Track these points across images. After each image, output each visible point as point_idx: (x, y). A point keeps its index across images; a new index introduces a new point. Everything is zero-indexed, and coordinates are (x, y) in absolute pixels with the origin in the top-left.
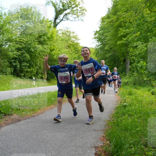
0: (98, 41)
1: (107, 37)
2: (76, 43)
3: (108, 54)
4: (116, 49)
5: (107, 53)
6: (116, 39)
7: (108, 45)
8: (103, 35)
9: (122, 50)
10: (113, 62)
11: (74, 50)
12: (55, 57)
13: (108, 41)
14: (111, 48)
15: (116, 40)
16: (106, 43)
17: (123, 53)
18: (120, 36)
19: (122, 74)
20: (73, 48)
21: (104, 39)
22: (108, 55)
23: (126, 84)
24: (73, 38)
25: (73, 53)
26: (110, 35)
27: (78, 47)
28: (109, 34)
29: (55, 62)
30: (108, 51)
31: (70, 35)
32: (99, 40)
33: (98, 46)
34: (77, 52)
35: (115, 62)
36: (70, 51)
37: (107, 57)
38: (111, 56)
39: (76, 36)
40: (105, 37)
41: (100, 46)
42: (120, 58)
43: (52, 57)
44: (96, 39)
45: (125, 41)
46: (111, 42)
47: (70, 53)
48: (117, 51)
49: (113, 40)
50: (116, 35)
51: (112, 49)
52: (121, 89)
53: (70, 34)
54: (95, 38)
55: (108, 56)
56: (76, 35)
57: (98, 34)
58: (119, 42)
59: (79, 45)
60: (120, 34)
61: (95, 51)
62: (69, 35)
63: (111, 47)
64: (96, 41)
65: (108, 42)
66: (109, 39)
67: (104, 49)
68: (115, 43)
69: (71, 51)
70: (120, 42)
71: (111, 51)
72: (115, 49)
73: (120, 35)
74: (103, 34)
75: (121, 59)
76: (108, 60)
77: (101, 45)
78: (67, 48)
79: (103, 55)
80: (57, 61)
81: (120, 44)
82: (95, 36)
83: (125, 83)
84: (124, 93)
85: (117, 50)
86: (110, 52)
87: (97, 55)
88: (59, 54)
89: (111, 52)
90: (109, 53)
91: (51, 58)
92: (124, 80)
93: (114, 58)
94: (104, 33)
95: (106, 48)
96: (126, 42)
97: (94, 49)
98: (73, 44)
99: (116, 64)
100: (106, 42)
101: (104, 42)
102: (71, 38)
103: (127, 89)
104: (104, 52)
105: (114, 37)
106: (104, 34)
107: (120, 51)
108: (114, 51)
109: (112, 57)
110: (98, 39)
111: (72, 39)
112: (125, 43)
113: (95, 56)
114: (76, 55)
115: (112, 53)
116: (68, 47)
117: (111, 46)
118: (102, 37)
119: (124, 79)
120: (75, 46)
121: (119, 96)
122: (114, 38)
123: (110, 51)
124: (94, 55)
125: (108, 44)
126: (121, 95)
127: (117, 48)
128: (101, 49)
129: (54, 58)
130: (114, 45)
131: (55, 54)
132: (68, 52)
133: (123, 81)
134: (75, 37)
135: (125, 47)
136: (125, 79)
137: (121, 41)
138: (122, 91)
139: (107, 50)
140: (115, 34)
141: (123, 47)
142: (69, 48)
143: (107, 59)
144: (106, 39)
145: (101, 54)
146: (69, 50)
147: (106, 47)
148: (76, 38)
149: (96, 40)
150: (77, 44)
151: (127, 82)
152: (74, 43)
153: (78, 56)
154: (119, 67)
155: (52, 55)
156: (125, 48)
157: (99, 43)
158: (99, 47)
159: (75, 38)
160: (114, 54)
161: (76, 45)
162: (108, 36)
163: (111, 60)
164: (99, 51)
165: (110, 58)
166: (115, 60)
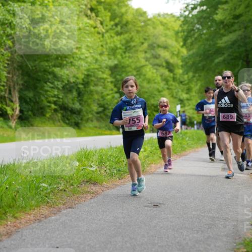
3: (224, 36)
5: (222, 31)
10: (240, 62)
11: (112, 23)
14: (237, 17)
20: (109, 14)
22: (225, 39)
25: (107, 31)
27: (123, 11)
30: (226, 26)
33: (193, 9)
34: (122, 27)
36: (99, 25)
37: (223, 45)
38: (234, 43)
41: (199, 9)
47: (99, 33)
51: (242, 19)
55: (223, 42)
59: (127, 6)
61: (181, 26)
63: (238, 12)
69: (101, 23)
71: (236, 27)
76: (226, 55)
77: (202, 4)
78: (87, 16)
79: (207, 40)
86: (233, 28)
87: (189, 41)
89: (235, 31)
90: (230, 33)
93: (246, 51)
95: (219, 16)
97: (178, 18)
104: (212, 29)
108: (246, 28)
109: (239, 46)
113: (182, 44)
114: (119, 38)
115: (240, 33)
116: (92, 10)
120: (115, 7)
123: (233, 24)
124: (176, 41)
125: (226, 2)
130: (247, 6)
132: (93, 30)
139: (222, 22)
142: (93, 14)
143: (223, 54)
145: (200, 35)
146: (95, 21)
147: (220, 11)
153: (124, 42)
158: (195, 12)
163: (235, 58)
164: (194, 26)
165: (230, 50)
166: (247, 56)
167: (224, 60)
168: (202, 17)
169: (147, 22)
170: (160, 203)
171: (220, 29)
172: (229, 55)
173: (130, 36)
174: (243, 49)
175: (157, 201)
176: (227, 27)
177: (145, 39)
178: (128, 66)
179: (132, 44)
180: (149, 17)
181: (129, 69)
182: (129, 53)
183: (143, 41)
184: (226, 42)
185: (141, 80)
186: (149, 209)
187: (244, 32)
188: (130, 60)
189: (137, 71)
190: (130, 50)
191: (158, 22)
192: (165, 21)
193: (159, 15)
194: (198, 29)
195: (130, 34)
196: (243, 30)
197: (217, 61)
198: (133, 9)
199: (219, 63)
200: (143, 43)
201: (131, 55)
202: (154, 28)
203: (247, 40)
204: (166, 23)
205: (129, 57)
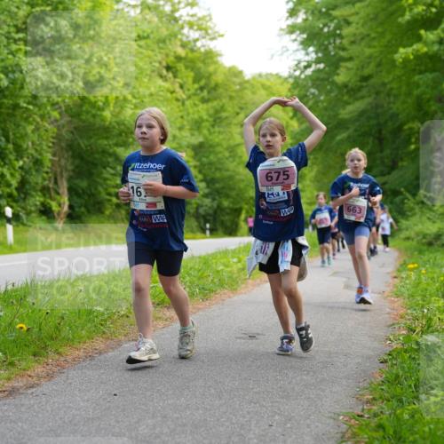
0: (305, 44)
1: (348, 23)
2: (202, 50)
3: (349, 104)
4: (386, 81)
5: (346, 98)
6: (388, 37)
7: (349, 65)
8: (330, 15)
9: (418, 86)
10: (371, 140)
11: (196, 86)
12: (107, 114)
13: (353, 42)
14: (365, 79)
15: (389, 42)
16: (342, 54)
17: (419, 99)
18: (408, 22)
19: (414, 195)
20: (192, 74)
21: (333, 35)
22: (350, 108)
23: (430, 244)
24: (191, 27)
25: (189, 97)
26: (362, 14)
27: (211, 69)
28: (357, 13)
29: (107, 138)
30: (351, 91)
31: (177, 15)
32: (312, 37)
33: (306, 67)
34: (209, 92)
35: (380, 140)
36: (178, 89)
37: (346, 117)
38: (362, 113)
39: (204, 17)
40: (338, 27)
41: (313, 67)
42: (408, 121)
43: (94, 116)
44: (293, 36)
45: (433, 43)
46: (368, 51)
47: (177, 100)
48: (392, 89)
49: (374, 38)
50: (392, 14)
51: (372, 81)
52: (411, 266)
53: (178, 10)
54: (292, 29)
55: (348, 112)
56: (205, 13)
57: (306, 13)
58: (402, 50)
59: (216, 63)
60: (411, 10)
61: (290, 90)
62: (173, 11)
63: (366, 72)
64: (295, 46)
65: (354, 50)
66: (355, 35)
67: (334, 83)
68: (381, 52)
69: (181, 87)
70: (410, 50)
71: (364, 92)
72: (384, 84)
73: (407, 16)
74: (328, 9)
75: (411, 129)
76: (351, 131)
77: (318, 61)
78: (161, 76)
79: (326, 109)
80: (116, 132)
81: (406, 61)
82: (290, 22)
83: (429, 239)
84: (423, 285)
85: (395, 85)
86: (360, 94)
88: (125, 99)
89: (363, 98)
90: (357, 99)
91: (91, 120)
92: (420, 226)
93: (379, 124)
94: (335, 7)
95: (341, 77)
96: (436, 48)
97: (286, 79)
98: (190, 55)
99: (387, 152)
100: (344, 49)
101: (331, 47)
102: (182, 28)
103: (437, 270)
104: (333, 95)
105: (381, 24)
106: (335, 13)
107: (404, 89)
108: (377, 93)
109: (369, 118)
110: (305, 36)
111: (186, 31)
112: (430, 53)
113: (291, 114)
114: (205, 106)
116: (168, 68)
117: (363, 67)
118: (325, 25)
119: (424, 218)
120: (200, 65)
121: (400, 302)
122: (380, 30)
123: (360, 89)
125: (350, 59)
126: (412, 296)
127: (391, 77)
128: (320, 80)
129: (103, 120)
130: (379, 65)
131: (106, 103)
132: (169, 95)
133: (419, 228)
134: (201, 25)
135: (433, 70)
136: (429, 218)
137: (415, 47)
138: (413, 278)
139: (345, 86)
140: (383, 10)
141: (421, 73)
142: (170, 75)
143: (348, 128)
144: (340, 36)
146: (173, 84)
147: (342, 71)
148: (206, 30)
149: (295, 40)
150: (210, 56)
151: (438, 236)
152: (192, 50)
153: (212, 112)
154: (400, 164)
155: (94, 105)
156: (429, 76)
157: (307, 54)
158: (309, 72)
159: (200, 29)
160: (377, 106)
161: (203, 62)
162: (351, 19)
163: (364, 134)
164: (307, 91)
165: (357, 124)
166: (380, 131)
167: (349, 137)
168: (318, 79)
169: (244, 84)
170: (258, 334)
171: (343, 96)
172: (356, 130)
173: (221, 104)
174: (373, 122)
175: (254, 330)
176: (352, 93)
177: (241, 108)
178: (218, 145)
179: (224, 115)
180: (246, 78)
181: (219, 149)
182: (219, 127)
183: (238, 110)
184: (351, 113)
185: (235, 163)
186: (243, 341)
187: (375, 99)
188: (221, 137)
189: (230, 152)
190: (221, 122)
191: (259, 85)
192: (268, 83)
193: (260, 75)
194: (313, 94)
195: (221, 100)
196: (373, 96)
197: (339, 138)
198: (225, 67)
199: (342, 140)
200: (238, 114)
201: (222, 129)
202: (254, 93)
203: (380, 111)
204: (270, 87)
205: (219, 132)
